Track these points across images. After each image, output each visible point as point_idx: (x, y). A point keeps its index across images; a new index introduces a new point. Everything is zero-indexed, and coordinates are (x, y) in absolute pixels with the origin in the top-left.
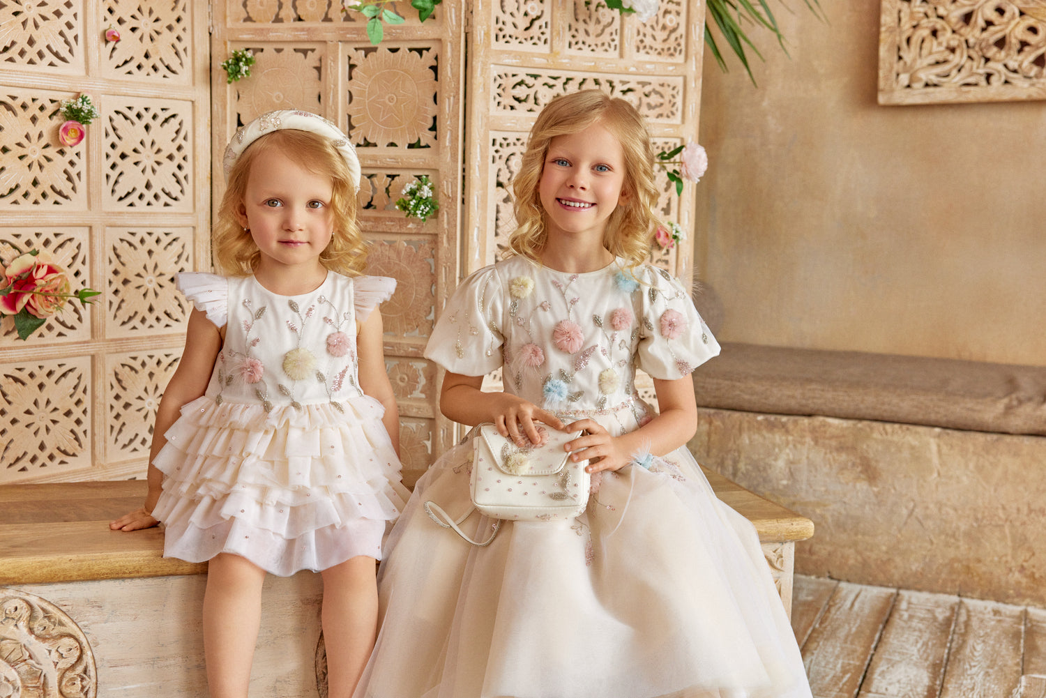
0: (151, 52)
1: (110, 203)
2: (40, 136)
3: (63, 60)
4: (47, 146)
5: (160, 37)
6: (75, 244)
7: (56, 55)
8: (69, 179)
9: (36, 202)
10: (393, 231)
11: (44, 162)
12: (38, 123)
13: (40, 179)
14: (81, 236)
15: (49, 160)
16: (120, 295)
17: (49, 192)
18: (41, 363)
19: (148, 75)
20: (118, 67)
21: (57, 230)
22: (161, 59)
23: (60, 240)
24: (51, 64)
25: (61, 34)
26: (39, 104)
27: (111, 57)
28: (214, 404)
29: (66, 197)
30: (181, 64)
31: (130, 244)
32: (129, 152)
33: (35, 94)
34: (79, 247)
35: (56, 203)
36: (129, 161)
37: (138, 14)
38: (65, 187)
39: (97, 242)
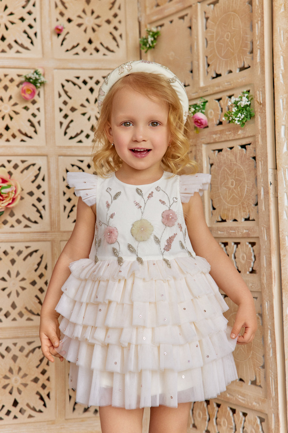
0: (93, 39)
1: (62, 141)
2: (11, 98)
3: (27, 49)
4: (15, 104)
5: (100, 28)
6: (36, 167)
7: (22, 46)
8: (32, 125)
9: (8, 140)
10: (231, 138)
11: (13, 115)
12: (9, 90)
13: (10, 126)
14: (41, 162)
15: (16, 113)
16: (72, 202)
17: (17, 134)
18: (12, 244)
19: (91, 54)
20: (67, 50)
21: (24, 158)
22: (101, 44)
23: (26, 164)
24: (18, 52)
25: (25, 32)
26: (9, 78)
27: (62, 44)
28: (94, 263)
29: (31, 137)
30: (118, 45)
31: (80, 168)
32: (77, 106)
33: (6, 71)
34: (39, 169)
35: (22, 141)
36: (77, 113)
37: (82, 15)
38: (30, 131)
39: (53, 166)
